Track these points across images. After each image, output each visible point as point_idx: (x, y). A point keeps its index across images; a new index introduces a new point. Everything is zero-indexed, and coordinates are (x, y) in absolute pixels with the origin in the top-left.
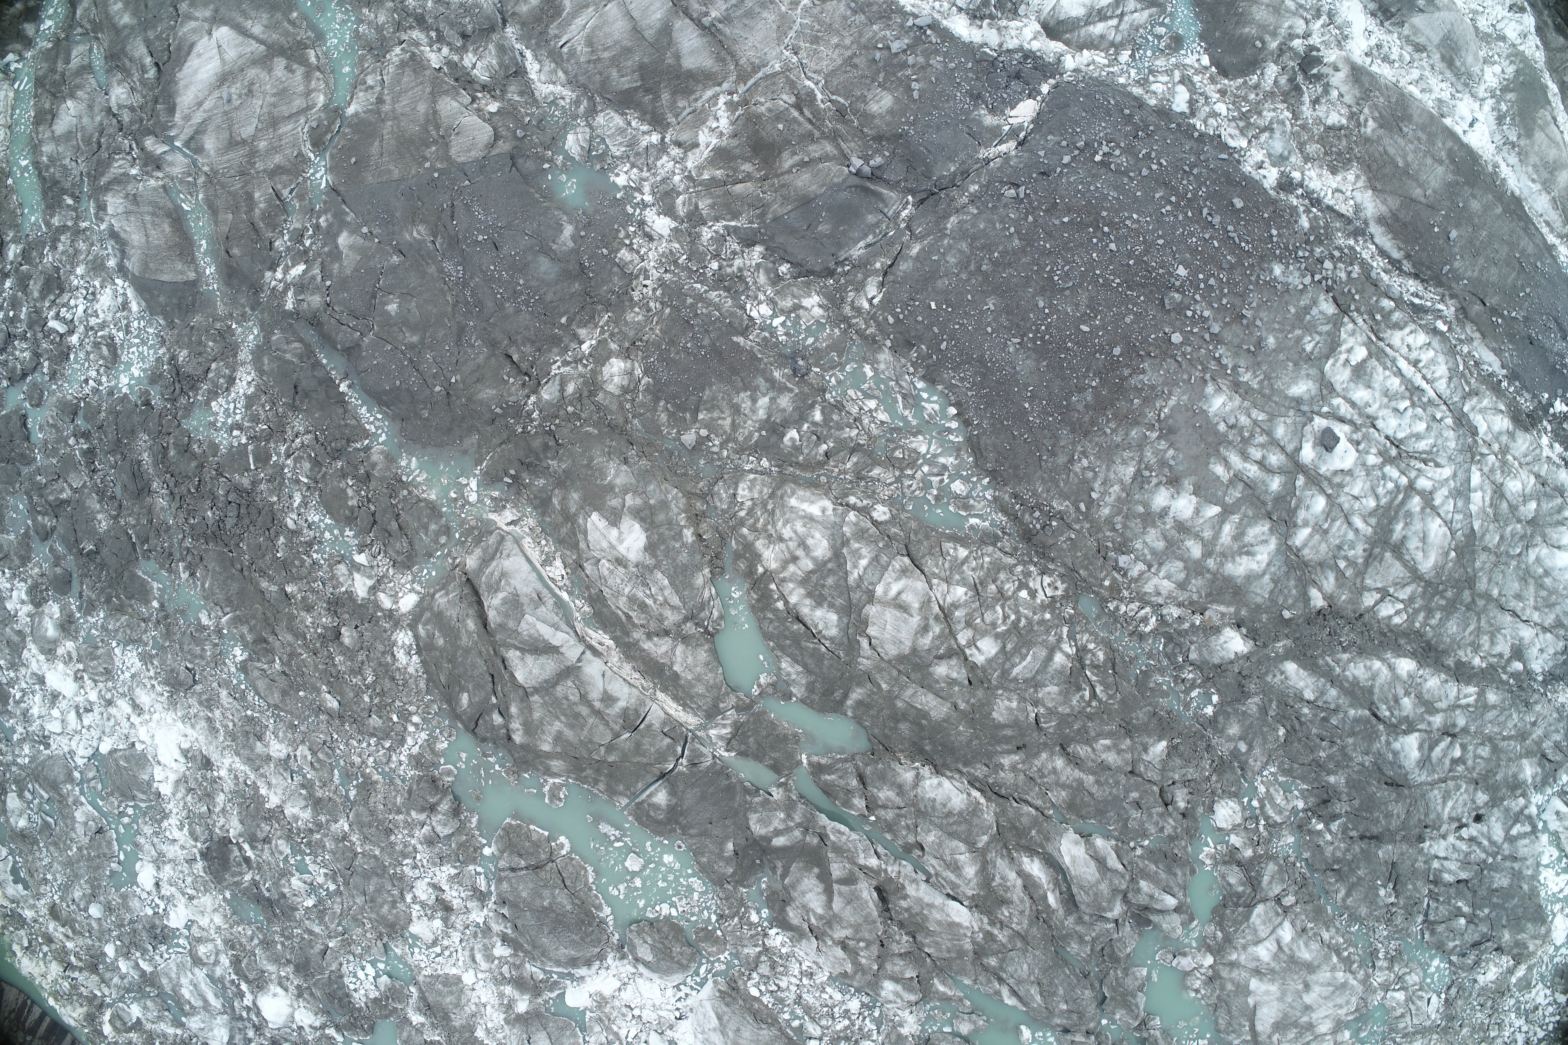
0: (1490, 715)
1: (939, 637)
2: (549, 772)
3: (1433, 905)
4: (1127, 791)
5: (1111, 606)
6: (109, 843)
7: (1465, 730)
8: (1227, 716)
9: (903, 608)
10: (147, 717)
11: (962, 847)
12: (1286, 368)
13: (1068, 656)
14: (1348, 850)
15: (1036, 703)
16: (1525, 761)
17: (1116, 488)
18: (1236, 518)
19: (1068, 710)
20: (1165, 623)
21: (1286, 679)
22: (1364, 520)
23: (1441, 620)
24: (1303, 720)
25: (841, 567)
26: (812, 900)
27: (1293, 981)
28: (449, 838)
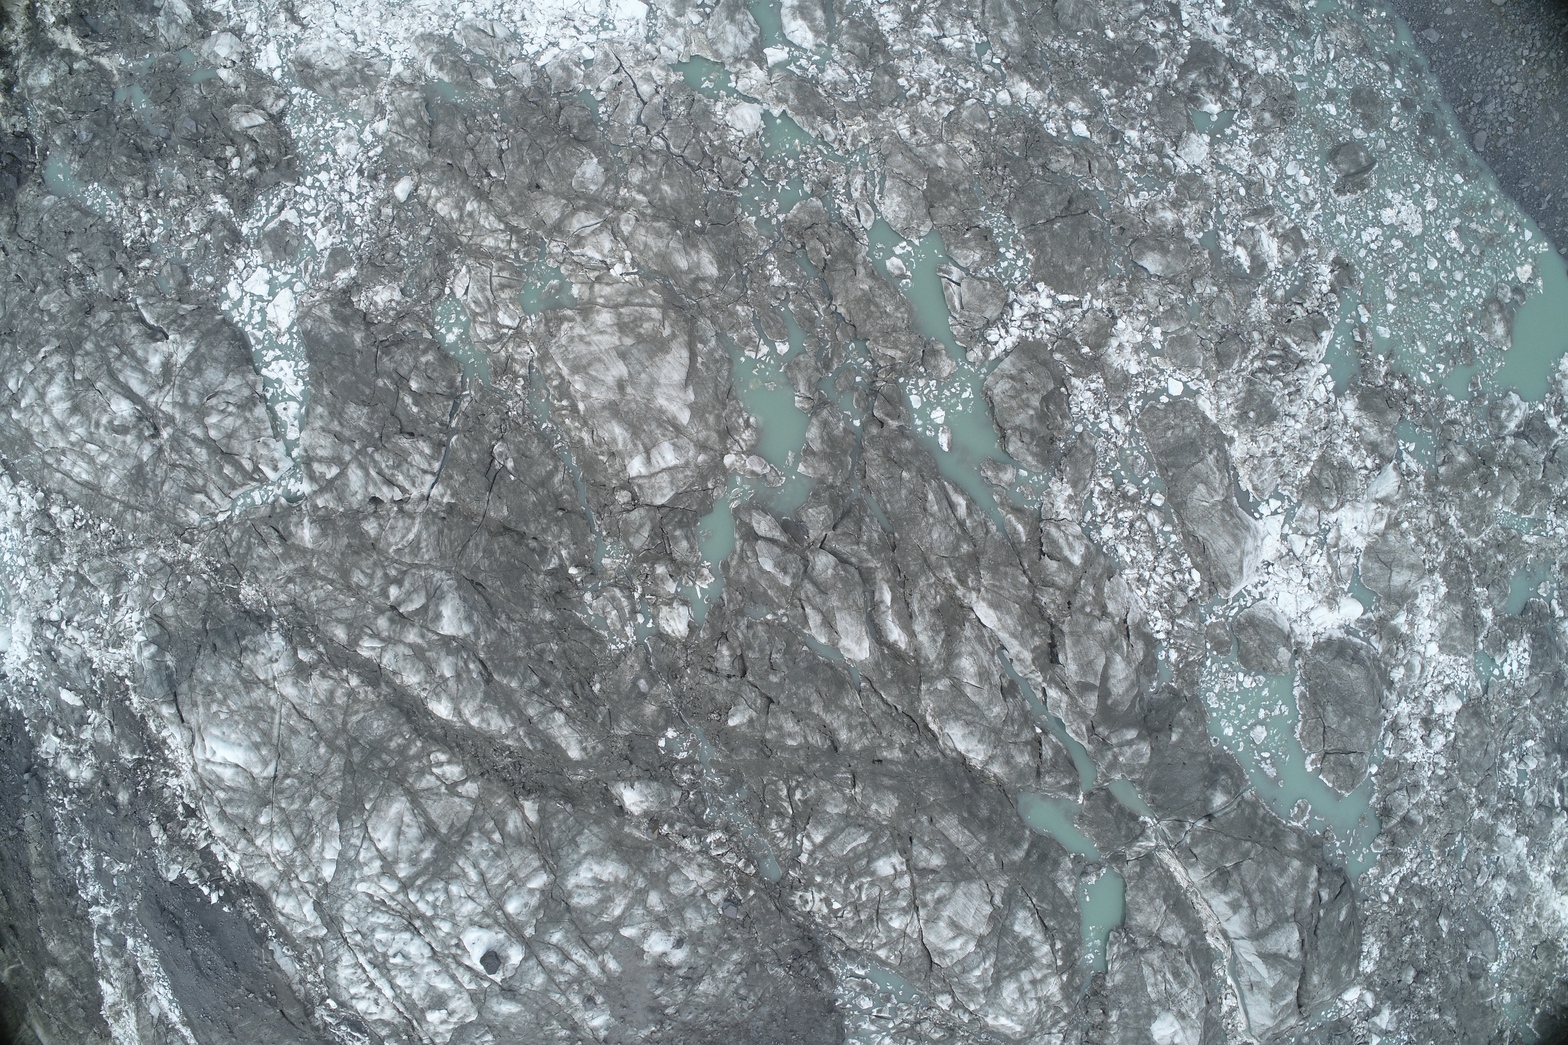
0: (345, 614)
1: (929, 890)
2: (1300, 836)
3: (447, 418)
4: (780, 685)
5: (752, 870)
7: (379, 611)
8: (654, 725)
9: (954, 924)
11: (968, 691)
12: (518, 1028)
13: (808, 837)
14: (544, 531)
15: (851, 799)
16: (309, 545)
17: (720, 975)
18: (605, 918)
19: (822, 783)
20: (699, 836)
21: (581, 742)
22: (465, 875)
23: (390, 740)
24: (570, 693)
25: (997, 972)
26: (1120, 670)
27: (637, 402)
28: (1400, 789)
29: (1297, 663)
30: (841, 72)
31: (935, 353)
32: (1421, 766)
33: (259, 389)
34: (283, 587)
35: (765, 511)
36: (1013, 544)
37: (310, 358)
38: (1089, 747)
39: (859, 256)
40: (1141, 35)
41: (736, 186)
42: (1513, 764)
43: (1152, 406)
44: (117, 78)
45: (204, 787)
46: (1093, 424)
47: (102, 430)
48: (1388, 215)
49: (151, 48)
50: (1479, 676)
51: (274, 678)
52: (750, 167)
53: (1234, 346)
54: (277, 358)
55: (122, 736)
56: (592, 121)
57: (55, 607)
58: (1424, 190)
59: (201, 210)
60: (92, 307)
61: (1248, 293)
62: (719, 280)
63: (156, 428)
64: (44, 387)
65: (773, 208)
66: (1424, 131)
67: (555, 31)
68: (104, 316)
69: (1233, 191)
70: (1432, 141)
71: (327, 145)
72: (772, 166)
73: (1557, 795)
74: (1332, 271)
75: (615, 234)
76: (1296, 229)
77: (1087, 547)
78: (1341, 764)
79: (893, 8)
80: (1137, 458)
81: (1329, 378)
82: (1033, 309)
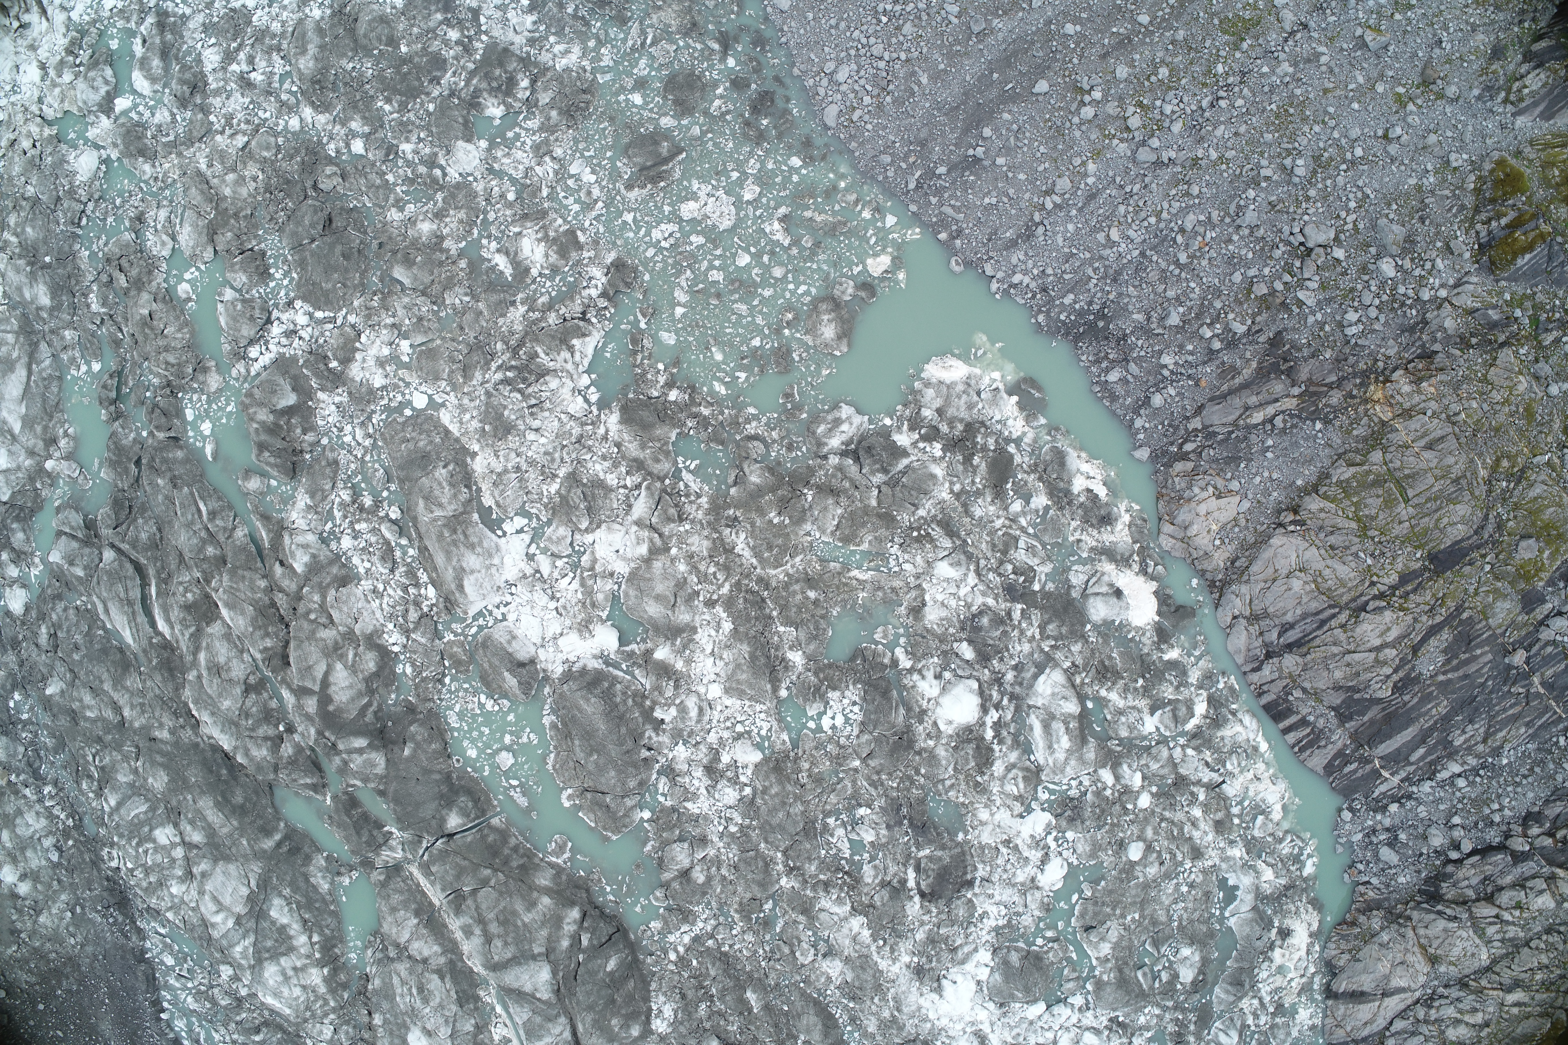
2: (559, 870)
4: (81, 662)
6: (1082, 915)
8: (4, 688)
9: (215, 899)
10: (968, 1030)
13: (108, 800)
15: (135, 771)
17: (54, 911)
19: (114, 753)
20: (37, 788)
25: (257, 952)
26: (345, 679)
28: (681, 839)
29: (545, 690)
30: (167, 114)
31: (205, 370)
32: (709, 820)
39: (154, 284)
40: (436, 45)
41: (79, 226)
42: (841, 832)
43: (395, 419)
46: (338, 436)
48: (689, 209)
52: (90, 207)
53: (475, 358)
61: (502, 302)
62: (52, 309)
65: (101, 242)
66: (756, 111)
69: (502, 196)
70: (765, 122)
72: (104, 205)
73: (912, 876)
74: (606, 275)
76: (571, 233)
78: (597, 804)
79: (217, 49)
80: (376, 470)
81: (593, 389)
82: (292, 327)
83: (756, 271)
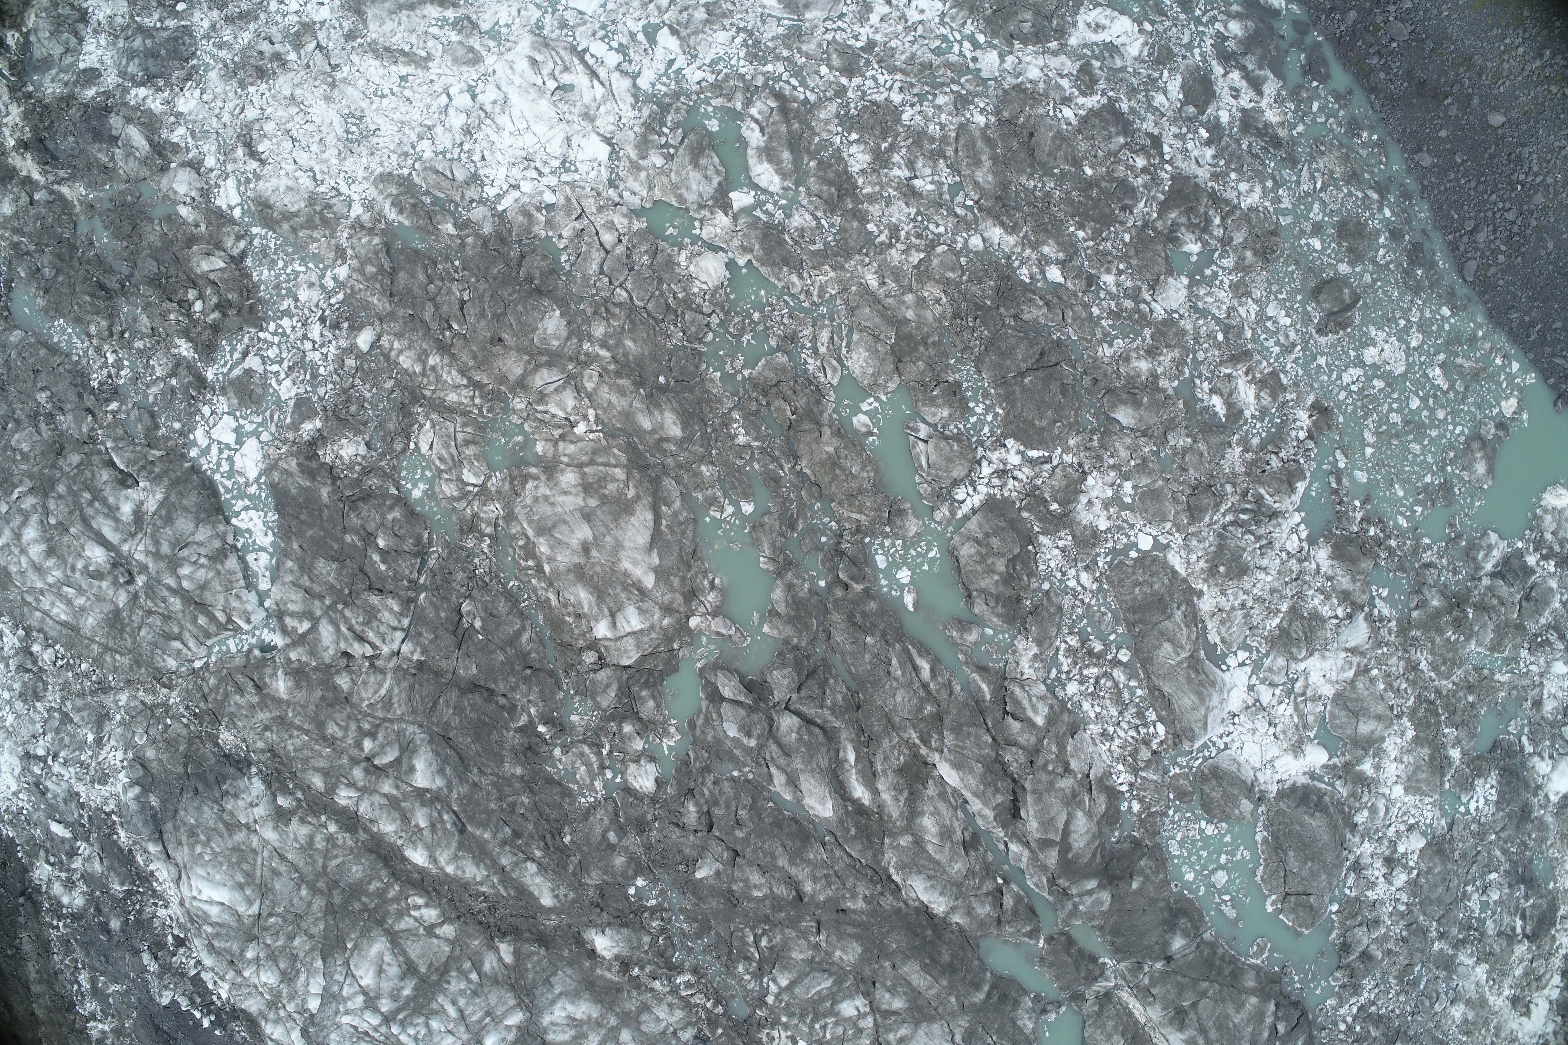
0: (322, 764)
1: (891, 1030)
2: (1258, 970)
3: (415, 575)
4: (746, 840)
5: (720, 1010)
7: (354, 762)
8: (624, 875)
11: (930, 848)
13: (774, 980)
14: (513, 689)
15: (816, 946)
16: (284, 697)
19: (787, 931)
20: (669, 978)
21: (553, 890)
22: (445, 1011)
23: (369, 883)
24: (542, 844)
26: (1082, 825)
27: (602, 565)
28: (1360, 925)
29: (1260, 810)
30: (808, 217)
31: (901, 513)
32: (1383, 903)
33: (230, 540)
34: (262, 734)
35: (730, 670)
36: (977, 702)
37: (278, 510)
38: (1050, 898)
39: (825, 415)
40: (1120, 171)
41: (700, 341)
42: (1476, 896)
43: (1121, 562)
44: (78, 209)
45: (192, 921)
46: (1060, 581)
47: (78, 575)
48: (1370, 355)
49: (111, 179)
50: (1444, 814)
51: (256, 822)
52: (715, 320)
53: (1206, 500)
54: (246, 508)
55: (110, 868)
56: (554, 270)
57: (41, 743)
58: (1409, 324)
59: (165, 354)
60: (62, 448)
61: (1222, 444)
62: (683, 440)
63: (130, 574)
64: (19, 528)
65: (738, 364)
66: (1411, 262)
67: (515, 172)
68: (75, 458)
69: (1211, 336)
70: (1419, 272)
71: (289, 289)
72: (737, 320)
73: (1519, 923)
74: (1311, 416)
75: (578, 390)
76: (1274, 374)
77: (1051, 707)
78: (1301, 905)
79: (862, 147)
80: (1104, 614)
81: (1303, 526)
82: (1001, 466)
83: (1425, 413)
